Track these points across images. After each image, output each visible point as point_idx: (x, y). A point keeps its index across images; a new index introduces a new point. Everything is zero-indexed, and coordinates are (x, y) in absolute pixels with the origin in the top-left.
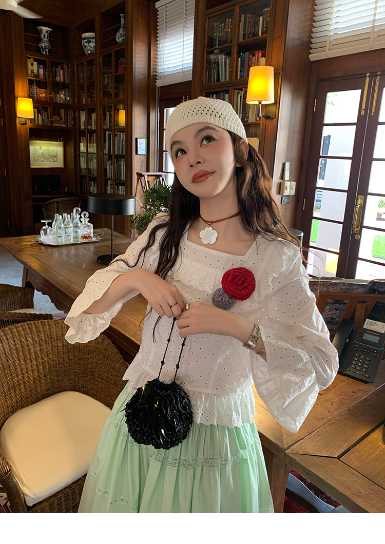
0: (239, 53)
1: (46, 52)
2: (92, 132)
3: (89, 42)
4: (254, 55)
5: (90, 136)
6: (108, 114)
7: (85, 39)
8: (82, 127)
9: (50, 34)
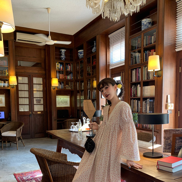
0: (144, 51)
1: (63, 59)
2: (82, 91)
3: (81, 54)
4: (150, 52)
5: (81, 92)
6: (89, 82)
7: (79, 52)
8: (78, 89)
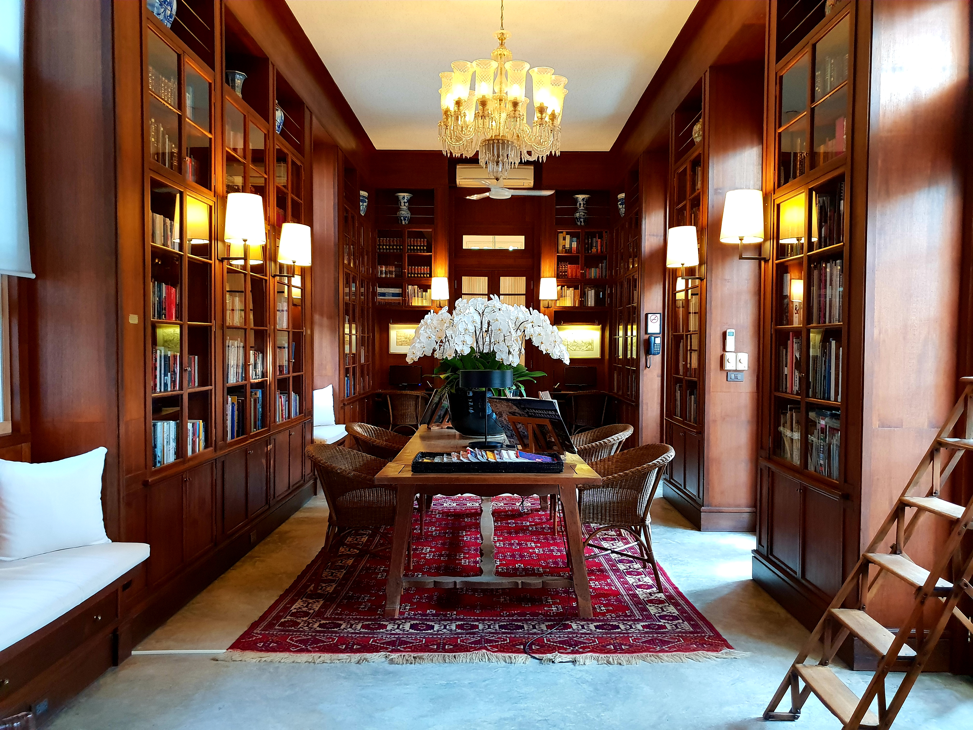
1: (581, 222)
9: (587, 202)
